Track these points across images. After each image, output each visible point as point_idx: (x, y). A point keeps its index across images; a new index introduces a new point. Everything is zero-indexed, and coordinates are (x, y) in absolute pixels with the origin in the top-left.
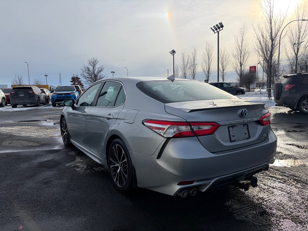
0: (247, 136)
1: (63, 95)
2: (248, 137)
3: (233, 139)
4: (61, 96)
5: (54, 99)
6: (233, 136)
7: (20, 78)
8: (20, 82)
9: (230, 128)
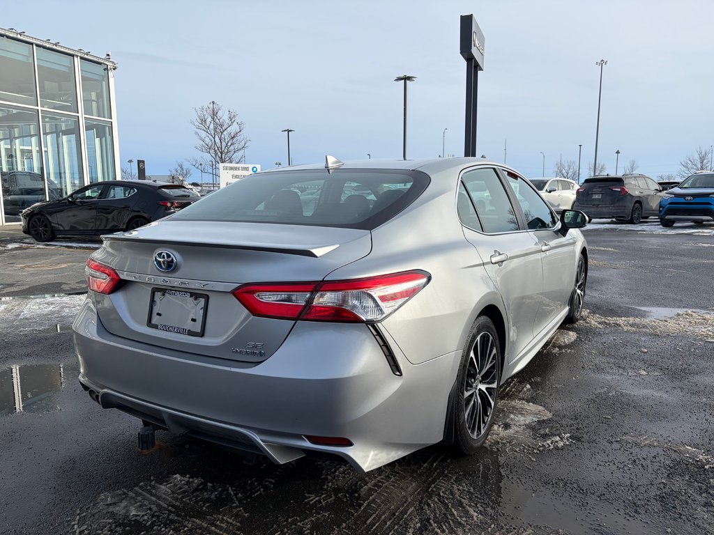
0: (197, 327)
1: (689, 198)
2: (198, 330)
3: (155, 320)
4: (682, 200)
5: (663, 208)
6: (159, 314)
7: (703, 153)
8: (702, 162)
9: (158, 295)
